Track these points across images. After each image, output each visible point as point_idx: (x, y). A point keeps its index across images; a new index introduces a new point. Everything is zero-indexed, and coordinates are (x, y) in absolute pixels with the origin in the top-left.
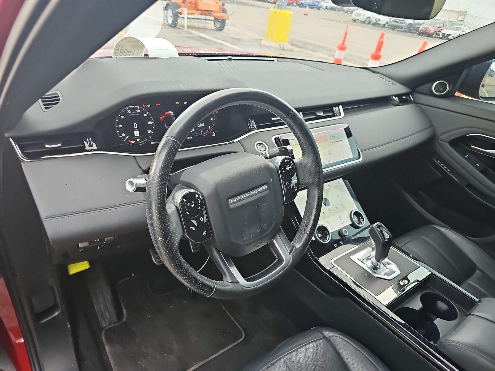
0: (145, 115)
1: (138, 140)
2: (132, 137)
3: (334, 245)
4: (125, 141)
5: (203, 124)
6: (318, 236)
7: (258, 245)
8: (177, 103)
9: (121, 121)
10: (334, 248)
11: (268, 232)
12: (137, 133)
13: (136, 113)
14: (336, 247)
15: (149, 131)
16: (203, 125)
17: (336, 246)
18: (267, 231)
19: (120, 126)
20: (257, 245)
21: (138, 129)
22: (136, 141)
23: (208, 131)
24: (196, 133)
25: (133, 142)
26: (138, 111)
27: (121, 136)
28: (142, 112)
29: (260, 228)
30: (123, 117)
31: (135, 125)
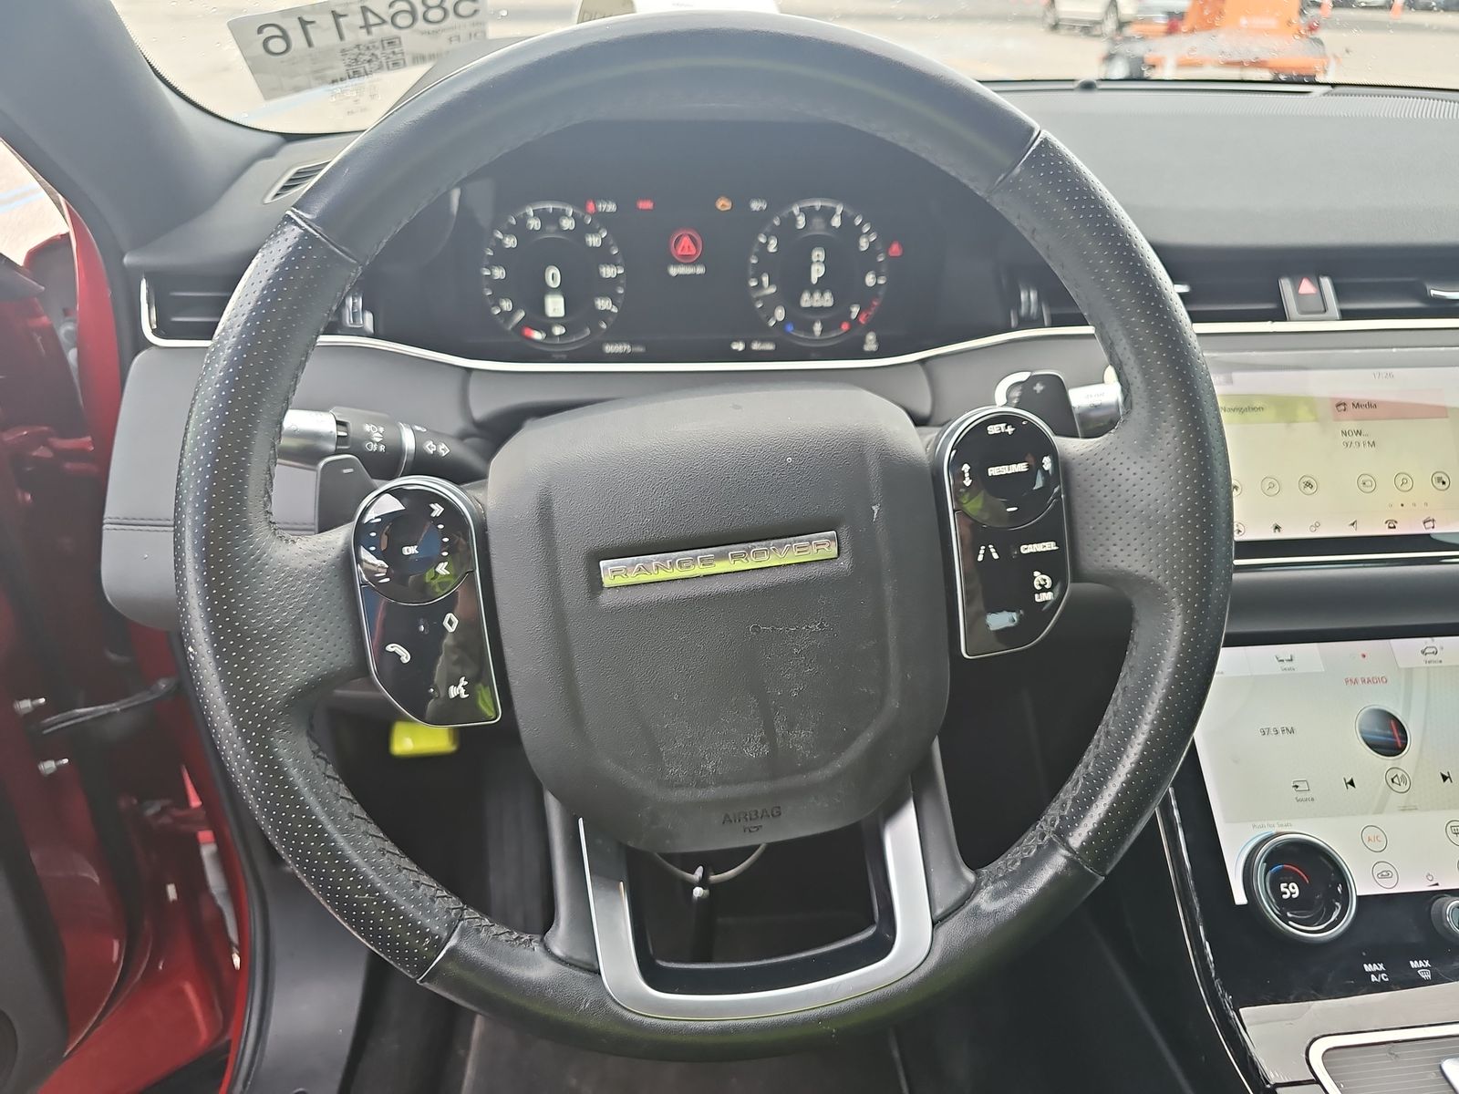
0: (594, 241)
1: (558, 330)
2: (538, 317)
3: (1368, 968)
4: (510, 327)
5: (828, 296)
6: (1277, 893)
7: (757, 824)
8: (723, 204)
9: (502, 256)
10: (1364, 985)
11: (819, 775)
12: (555, 306)
13: (560, 229)
14: (1373, 978)
15: (603, 304)
16: (827, 300)
17: (1377, 973)
18: (808, 767)
19: (499, 273)
20: (749, 824)
21: (562, 290)
22: (549, 335)
23: (845, 327)
24: (790, 328)
25: (537, 336)
26: (568, 224)
27: (497, 311)
28: (582, 229)
29: (763, 741)
30: (510, 242)
31: (553, 276)
